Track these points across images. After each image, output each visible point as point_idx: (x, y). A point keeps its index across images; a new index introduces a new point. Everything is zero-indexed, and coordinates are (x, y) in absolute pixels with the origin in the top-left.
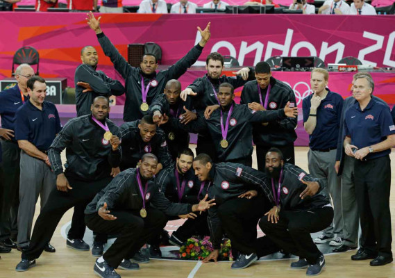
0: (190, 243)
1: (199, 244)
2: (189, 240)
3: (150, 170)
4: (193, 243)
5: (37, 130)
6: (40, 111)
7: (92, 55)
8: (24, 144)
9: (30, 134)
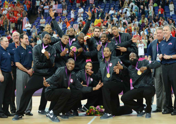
0: (91, 108)
1: (95, 109)
2: (90, 107)
3: (71, 66)
4: (92, 108)
5: (24, 58)
6: (25, 49)
7: (49, 29)
8: (18, 64)
9: (21, 60)
